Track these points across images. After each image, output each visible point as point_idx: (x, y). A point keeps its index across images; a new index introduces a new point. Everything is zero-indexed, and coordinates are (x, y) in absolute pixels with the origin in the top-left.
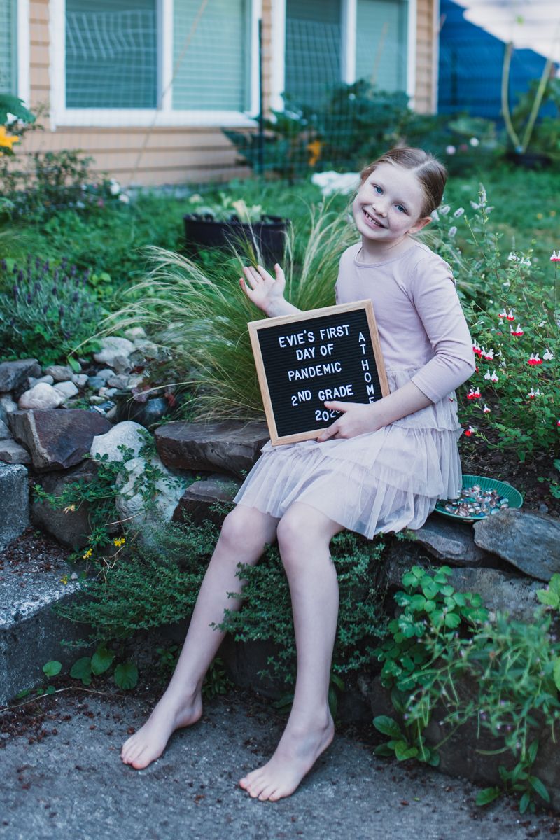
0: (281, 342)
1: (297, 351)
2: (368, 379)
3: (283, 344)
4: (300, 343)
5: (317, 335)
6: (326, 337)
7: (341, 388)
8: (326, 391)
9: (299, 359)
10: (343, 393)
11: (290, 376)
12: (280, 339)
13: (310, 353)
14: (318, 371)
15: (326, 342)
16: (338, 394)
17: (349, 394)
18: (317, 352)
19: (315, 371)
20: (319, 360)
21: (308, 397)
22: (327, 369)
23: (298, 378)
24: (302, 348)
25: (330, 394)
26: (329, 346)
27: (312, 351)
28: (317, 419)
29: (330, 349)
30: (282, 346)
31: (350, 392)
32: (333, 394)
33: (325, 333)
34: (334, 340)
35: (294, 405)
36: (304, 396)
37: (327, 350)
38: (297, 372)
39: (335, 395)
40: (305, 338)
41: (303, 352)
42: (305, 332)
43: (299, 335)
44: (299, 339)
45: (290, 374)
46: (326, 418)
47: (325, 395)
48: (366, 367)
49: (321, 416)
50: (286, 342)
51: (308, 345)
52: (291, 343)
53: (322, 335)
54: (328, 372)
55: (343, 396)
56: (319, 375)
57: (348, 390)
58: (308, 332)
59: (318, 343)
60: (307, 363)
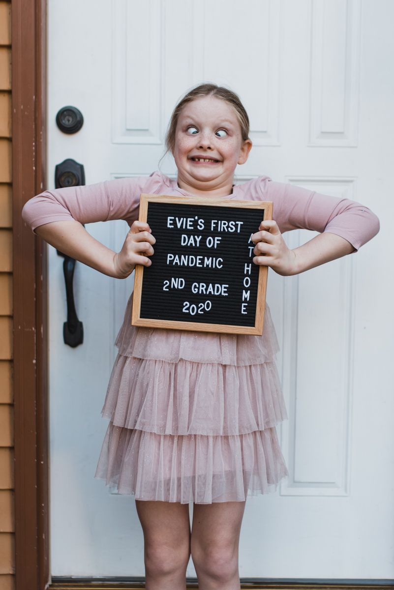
0: (169, 222)
1: (183, 236)
2: (247, 283)
3: (170, 224)
4: (188, 227)
5: (207, 224)
6: (216, 228)
7: (216, 285)
8: (201, 284)
9: (182, 244)
10: (217, 292)
11: (169, 259)
12: (169, 218)
13: (195, 241)
14: (198, 261)
15: (215, 233)
16: (212, 290)
17: (223, 294)
18: (203, 242)
19: (196, 262)
20: (202, 251)
21: (181, 286)
22: (208, 262)
23: (176, 263)
24: (189, 233)
25: (204, 289)
26: (216, 238)
27: (198, 240)
28: (184, 310)
29: (216, 242)
30: (169, 226)
31: (225, 292)
32: (206, 290)
33: (217, 224)
34: (223, 234)
35: (164, 289)
36: (177, 283)
37: (213, 242)
38: (177, 256)
39: (209, 290)
40: (195, 224)
41: (189, 238)
42: (196, 218)
43: (189, 219)
44: (189, 223)
45: (170, 257)
46: (193, 312)
47: (199, 288)
48: (248, 271)
49: (188, 309)
50: (175, 223)
51: (195, 232)
52: (179, 225)
53: (213, 225)
54: (208, 266)
55: (216, 294)
56: (198, 265)
57: (223, 290)
58: (199, 219)
59: (206, 233)
60: (189, 251)
